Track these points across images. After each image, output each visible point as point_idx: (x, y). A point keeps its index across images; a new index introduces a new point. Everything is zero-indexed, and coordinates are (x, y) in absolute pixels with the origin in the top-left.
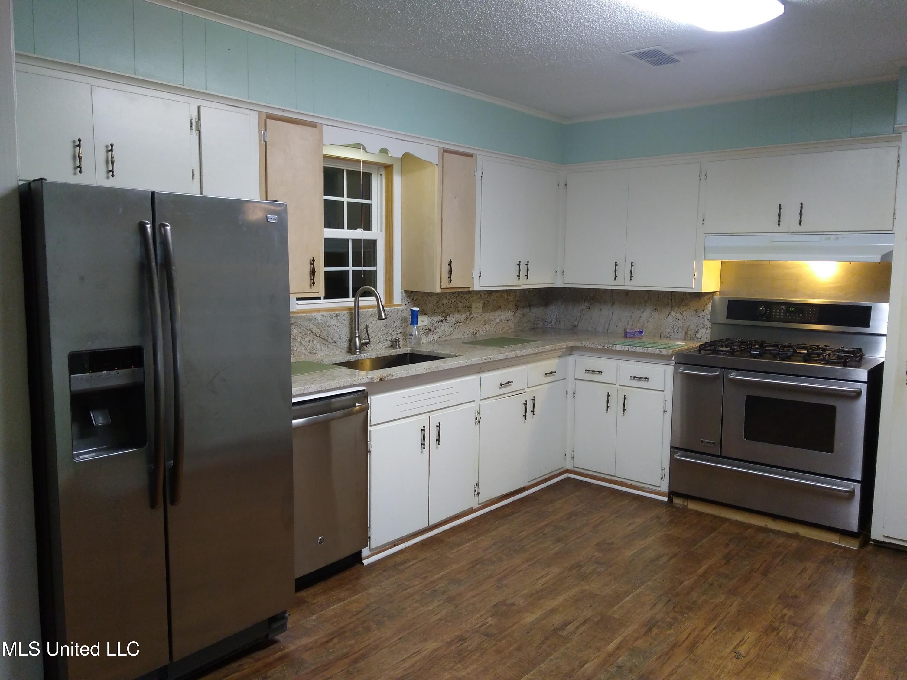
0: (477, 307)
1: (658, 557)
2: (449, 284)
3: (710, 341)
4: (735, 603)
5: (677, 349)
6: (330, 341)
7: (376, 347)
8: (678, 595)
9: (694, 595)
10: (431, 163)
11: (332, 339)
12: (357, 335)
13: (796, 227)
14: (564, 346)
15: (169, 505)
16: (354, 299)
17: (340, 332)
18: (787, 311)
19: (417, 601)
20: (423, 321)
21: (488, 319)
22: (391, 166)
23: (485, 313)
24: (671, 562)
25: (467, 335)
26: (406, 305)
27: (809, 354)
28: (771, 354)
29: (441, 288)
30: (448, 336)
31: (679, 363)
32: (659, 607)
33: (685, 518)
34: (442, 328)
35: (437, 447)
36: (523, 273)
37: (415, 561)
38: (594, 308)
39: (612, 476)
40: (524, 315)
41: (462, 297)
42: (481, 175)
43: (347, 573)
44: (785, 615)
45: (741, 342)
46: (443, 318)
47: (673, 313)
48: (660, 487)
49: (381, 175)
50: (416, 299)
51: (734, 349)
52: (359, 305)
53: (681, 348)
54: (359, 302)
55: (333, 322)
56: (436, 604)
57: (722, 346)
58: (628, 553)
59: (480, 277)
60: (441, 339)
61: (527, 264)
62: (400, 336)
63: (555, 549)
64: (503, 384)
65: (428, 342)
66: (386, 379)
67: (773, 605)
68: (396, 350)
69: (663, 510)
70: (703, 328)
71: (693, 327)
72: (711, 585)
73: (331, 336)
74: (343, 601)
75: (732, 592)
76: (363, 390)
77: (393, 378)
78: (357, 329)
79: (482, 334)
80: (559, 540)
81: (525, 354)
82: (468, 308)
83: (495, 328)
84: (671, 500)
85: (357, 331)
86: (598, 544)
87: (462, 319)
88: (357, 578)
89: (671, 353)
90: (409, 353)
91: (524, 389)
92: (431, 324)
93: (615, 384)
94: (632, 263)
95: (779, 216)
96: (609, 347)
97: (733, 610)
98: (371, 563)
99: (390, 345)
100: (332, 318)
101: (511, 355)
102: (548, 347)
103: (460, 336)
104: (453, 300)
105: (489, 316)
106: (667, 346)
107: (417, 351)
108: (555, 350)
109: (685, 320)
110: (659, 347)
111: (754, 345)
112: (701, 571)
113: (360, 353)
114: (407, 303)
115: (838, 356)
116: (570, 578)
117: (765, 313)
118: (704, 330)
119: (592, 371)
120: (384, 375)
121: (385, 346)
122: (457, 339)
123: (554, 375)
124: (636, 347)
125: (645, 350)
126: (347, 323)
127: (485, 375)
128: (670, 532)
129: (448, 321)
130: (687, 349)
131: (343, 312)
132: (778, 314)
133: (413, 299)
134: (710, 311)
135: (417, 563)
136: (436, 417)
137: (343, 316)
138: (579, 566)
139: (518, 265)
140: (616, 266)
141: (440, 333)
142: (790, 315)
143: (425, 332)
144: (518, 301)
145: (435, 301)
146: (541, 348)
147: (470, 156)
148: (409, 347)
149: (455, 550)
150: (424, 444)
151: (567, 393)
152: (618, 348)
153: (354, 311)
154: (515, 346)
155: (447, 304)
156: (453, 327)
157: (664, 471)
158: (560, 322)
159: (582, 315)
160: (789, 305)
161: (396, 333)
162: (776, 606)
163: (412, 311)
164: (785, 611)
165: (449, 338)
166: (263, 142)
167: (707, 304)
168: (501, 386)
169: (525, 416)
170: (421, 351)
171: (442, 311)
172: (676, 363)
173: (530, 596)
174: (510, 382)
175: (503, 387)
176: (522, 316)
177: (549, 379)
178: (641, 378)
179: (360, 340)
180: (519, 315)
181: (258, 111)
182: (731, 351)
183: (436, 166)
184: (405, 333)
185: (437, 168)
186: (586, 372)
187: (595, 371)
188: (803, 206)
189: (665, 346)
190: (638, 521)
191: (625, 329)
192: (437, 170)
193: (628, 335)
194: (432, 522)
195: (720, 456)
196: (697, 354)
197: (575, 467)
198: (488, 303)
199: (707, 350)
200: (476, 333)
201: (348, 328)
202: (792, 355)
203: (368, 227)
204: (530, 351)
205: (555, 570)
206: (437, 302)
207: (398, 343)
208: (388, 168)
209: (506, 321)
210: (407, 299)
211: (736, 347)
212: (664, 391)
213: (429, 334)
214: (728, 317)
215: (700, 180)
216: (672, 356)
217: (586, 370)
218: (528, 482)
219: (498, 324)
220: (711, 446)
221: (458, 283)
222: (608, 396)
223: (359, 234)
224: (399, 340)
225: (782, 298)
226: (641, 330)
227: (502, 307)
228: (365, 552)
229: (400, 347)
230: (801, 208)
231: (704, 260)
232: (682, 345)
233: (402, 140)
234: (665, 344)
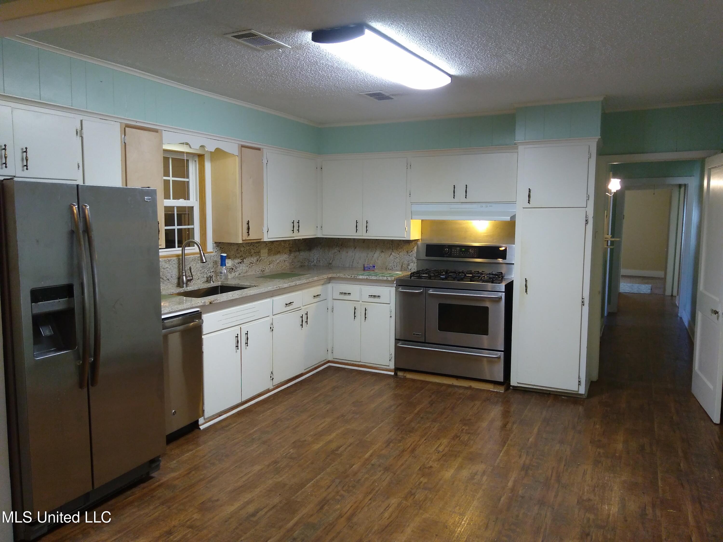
0: (264, 252)
1: (391, 407)
2: (248, 237)
3: (416, 271)
4: (436, 426)
5: (397, 277)
6: (165, 279)
7: (196, 282)
8: (403, 425)
9: (413, 424)
10: (234, 154)
11: (166, 278)
12: (184, 274)
13: (464, 200)
14: (326, 277)
15: (90, 386)
16: (181, 249)
17: (171, 272)
18: (461, 250)
19: (242, 446)
20: (229, 263)
21: (271, 260)
22: (203, 155)
23: (269, 256)
24: (399, 408)
25: (258, 272)
26: (216, 252)
27: (473, 277)
28: (452, 277)
29: (243, 240)
30: (245, 273)
31: (398, 285)
32: (393, 432)
33: (405, 383)
34: (241, 268)
35: (246, 348)
36: (296, 228)
37: (235, 424)
38: (342, 251)
39: (359, 362)
40: (295, 257)
41: (254, 245)
42: (266, 162)
43: (190, 436)
44: (464, 429)
45: (435, 270)
46: (241, 261)
47: (393, 253)
48: (389, 366)
49: (195, 161)
50: (223, 248)
51: (431, 275)
52: (185, 252)
53: (399, 276)
54: (185, 250)
55: (167, 266)
56: (255, 446)
57: (424, 274)
58: (373, 406)
59: (268, 232)
60: (241, 276)
61: (298, 223)
62: (212, 274)
63: (327, 408)
64: (288, 304)
65: (231, 277)
66: (213, 303)
67: (457, 425)
68: (211, 284)
69: (392, 380)
70: (412, 262)
71: (406, 262)
72: (422, 418)
73: (165, 275)
74: (192, 451)
75: (434, 421)
76: (198, 311)
77: (218, 301)
78: (184, 270)
79: (267, 271)
80: (328, 403)
81: (301, 283)
82: (258, 253)
83: (277, 267)
84: (396, 374)
85: (184, 271)
86: (353, 403)
87: (254, 261)
88: (198, 437)
89: (394, 279)
90: (220, 286)
91: (300, 307)
92: (233, 265)
93: (359, 301)
94: (367, 221)
95: (454, 192)
96: (355, 276)
97: (435, 430)
98: (206, 428)
99: (206, 281)
100: (166, 263)
101: (293, 284)
102: (316, 278)
103: (253, 273)
104: (248, 248)
105: (271, 258)
106: (391, 274)
107: (226, 284)
108: (320, 280)
109: (401, 258)
110: (386, 276)
111: (442, 272)
112: (416, 411)
113: (187, 286)
114: (217, 251)
115: (490, 277)
116: (338, 423)
117: (448, 252)
118: (412, 264)
119: (344, 293)
120: (212, 300)
121: (202, 282)
122: (251, 275)
123: (319, 297)
124: (372, 276)
125: (377, 278)
126: (176, 266)
127: (276, 298)
128: (396, 392)
129: (245, 263)
130: (403, 276)
131: (173, 258)
132: (455, 252)
133: (221, 248)
134: (416, 252)
135: (237, 425)
136: (245, 328)
137: (173, 261)
138: (343, 416)
139: (292, 223)
140: (357, 223)
141: (240, 271)
142: (462, 253)
143: (229, 271)
144: (291, 247)
145: (236, 249)
146: (311, 279)
147: (259, 149)
148: (220, 281)
149: (261, 415)
150: (238, 346)
151: (328, 309)
152: (361, 277)
153: (181, 257)
154: (294, 278)
155: (243, 250)
156: (248, 267)
157: (391, 355)
158: (319, 261)
159: (335, 257)
160: (461, 247)
161: (210, 272)
162: (459, 425)
163: (221, 256)
164: (463, 427)
165: (246, 274)
166: (123, 143)
167: (414, 248)
168: (286, 305)
169: (302, 325)
170: (229, 284)
171: (240, 255)
172: (396, 285)
173: (315, 435)
174: (292, 303)
175: (287, 306)
176: (294, 258)
177: (317, 299)
178: (375, 296)
179: (186, 277)
180: (292, 257)
181: (120, 122)
182: (429, 276)
183: (237, 156)
184: (216, 271)
185: (237, 158)
186: (340, 294)
187: (346, 293)
188: (467, 187)
189: (390, 275)
190: (377, 388)
191: (364, 265)
192: (237, 160)
193: (366, 269)
194: (244, 399)
195: (425, 343)
196: (409, 279)
197: (334, 358)
198: (272, 249)
199: (415, 276)
200: (264, 270)
201: (177, 270)
202: (464, 278)
203: (187, 197)
204: (304, 281)
205: (328, 420)
206: (237, 250)
207: (212, 279)
208: (200, 157)
209: (284, 262)
210: (217, 248)
211: (432, 274)
212: (389, 304)
213: (232, 272)
214: (427, 255)
215: (407, 168)
216: (394, 281)
217: (340, 293)
218: (305, 370)
219: (279, 264)
220: (419, 336)
221: (253, 236)
222: (355, 309)
223: (181, 203)
224: (212, 277)
225: (457, 243)
226: (374, 265)
227: (281, 252)
228: (201, 421)
229: (213, 282)
230: (466, 187)
231: (411, 219)
232: (399, 274)
233: (214, 139)
234: (390, 274)
